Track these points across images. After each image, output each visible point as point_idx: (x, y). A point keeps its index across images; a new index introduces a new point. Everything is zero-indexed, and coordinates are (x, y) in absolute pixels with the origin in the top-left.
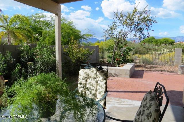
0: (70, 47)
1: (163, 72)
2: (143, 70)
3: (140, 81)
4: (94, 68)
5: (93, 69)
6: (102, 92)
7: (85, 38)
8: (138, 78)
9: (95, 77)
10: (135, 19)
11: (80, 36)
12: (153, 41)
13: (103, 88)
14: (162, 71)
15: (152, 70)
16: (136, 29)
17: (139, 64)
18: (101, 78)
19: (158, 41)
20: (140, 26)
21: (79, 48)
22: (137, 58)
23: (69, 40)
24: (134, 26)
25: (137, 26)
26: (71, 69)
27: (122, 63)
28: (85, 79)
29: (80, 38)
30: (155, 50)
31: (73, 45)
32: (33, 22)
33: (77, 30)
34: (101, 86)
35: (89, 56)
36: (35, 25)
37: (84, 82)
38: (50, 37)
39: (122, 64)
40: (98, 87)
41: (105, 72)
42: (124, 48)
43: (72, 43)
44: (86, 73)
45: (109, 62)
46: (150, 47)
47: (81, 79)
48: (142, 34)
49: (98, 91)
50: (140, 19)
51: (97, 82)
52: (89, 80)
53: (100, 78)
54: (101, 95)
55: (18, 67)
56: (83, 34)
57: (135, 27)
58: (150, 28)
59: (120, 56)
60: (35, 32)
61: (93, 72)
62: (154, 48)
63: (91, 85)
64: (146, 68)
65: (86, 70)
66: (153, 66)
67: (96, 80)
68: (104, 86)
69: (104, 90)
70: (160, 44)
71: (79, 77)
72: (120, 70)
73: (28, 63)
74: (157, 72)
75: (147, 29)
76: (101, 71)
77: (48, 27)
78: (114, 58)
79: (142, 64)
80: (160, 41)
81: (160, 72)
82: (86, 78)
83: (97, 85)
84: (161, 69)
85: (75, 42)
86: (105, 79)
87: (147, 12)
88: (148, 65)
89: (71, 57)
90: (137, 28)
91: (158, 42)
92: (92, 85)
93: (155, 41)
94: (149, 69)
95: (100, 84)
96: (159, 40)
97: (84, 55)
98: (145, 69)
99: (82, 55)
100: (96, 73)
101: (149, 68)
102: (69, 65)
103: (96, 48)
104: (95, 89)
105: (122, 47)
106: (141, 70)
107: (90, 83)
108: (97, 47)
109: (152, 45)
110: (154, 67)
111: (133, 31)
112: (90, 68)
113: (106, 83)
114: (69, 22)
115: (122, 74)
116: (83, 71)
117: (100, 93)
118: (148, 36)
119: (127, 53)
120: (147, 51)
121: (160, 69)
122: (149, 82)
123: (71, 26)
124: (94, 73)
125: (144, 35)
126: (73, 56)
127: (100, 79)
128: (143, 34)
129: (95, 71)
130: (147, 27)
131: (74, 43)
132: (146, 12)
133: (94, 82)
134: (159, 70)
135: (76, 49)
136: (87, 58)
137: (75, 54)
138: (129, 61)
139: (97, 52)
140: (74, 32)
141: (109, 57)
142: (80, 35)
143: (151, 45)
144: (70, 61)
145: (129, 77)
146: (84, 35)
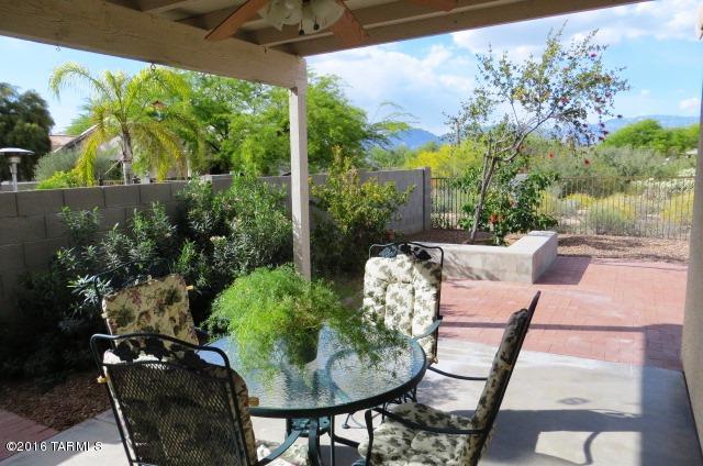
0: (333, 179)
1: (662, 264)
2: (589, 257)
3: (569, 293)
4: (404, 256)
5: (402, 258)
6: (426, 317)
7: (380, 137)
8: (561, 283)
9: (409, 278)
10: (552, 80)
11: (365, 129)
12: (651, 139)
13: (428, 308)
14: (659, 258)
15: (621, 254)
16: (557, 111)
17: (578, 234)
18: (424, 282)
19: (675, 139)
20: (572, 102)
21: (362, 182)
22: (578, 208)
23: (322, 146)
24: (551, 101)
25: (560, 104)
26: (337, 254)
27: (515, 230)
28: (383, 285)
29: (365, 136)
30: (660, 176)
31: (339, 172)
32: (197, 85)
33: (353, 110)
34: (423, 304)
35: (393, 210)
36: (204, 96)
37: (378, 292)
38: (256, 139)
39: (514, 235)
40: (417, 307)
41: (436, 267)
42: (521, 177)
43: (338, 168)
44: (383, 268)
45: (466, 227)
46: (636, 161)
47: (372, 283)
48: (581, 131)
49: (417, 317)
50: (570, 80)
51: (413, 293)
52: (393, 288)
53: (422, 282)
54: (425, 326)
55: (188, 250)
56: (375, 122)
57: (554, 106)
58: (606, 108)
59: (506, 205)
60: (204, 119)
61: (401, 265)
62: (652, 168)
63: (397, 301)
64: (603, 247)
65: (384, 261)
66: (632, 238)
67: (410, 287)
68: (432, 303)
69: (431, 314)
70: (684, 148)
71: (366, 279)
72: (500, 255)
73: (213, 239)
74: (637, 263)
75: (598, 109)
76: (424, 263)
77: (249, 101)
78: (481, 212)
79: (591, 233)
80: (681, 137)
81: (649, 263)
82: (385, 284)
83: (414, 300)
84: (658, 251)
85: (347, 161)
86: (433, 285)
87: (595, 52)
88: (613, 238)
89: (336, 214)
90: (561, 108)
91: (672, 142)
92: (400, 301)
93: (661, 139)
94: (610, 253)
95: (420, 297)
96: (680, 131)
97: (380, 205)
98: (598, 252)
99: (370, 205)
100: (412, 269)
101: (610, 249)
102: (330, 241)
103: (421, 176)
104: (408, 311)
105: (514, 174)
106: (581, 256)
107: (395, 295)
108: (425, 173)
109: (648, 154)
110: (631, 246)
111: (549, 120)
112: (395, 256)
113: (437, 296)
114: (322, 78)
115: (505, 271)
116: (376, 264)
117: (420, 323)
118: (603, 136)
119: (532, 192)
120: (623, 180)
121: (652, 251)
122: (596, 299)
123: (330, 95)
124: (406, 268)
125: (589, 134)
126: (343, 212)
127: (421, 286)
128: (584, 129)
129: (409, 265)
130: (598, 105)
131: (343, 165)
132: (590, 53)
133: (404, 293)
134: (647, 256)
135: (352, 186)
136: (388, 215)
137: (346, 204)
138: (537, 224)
139: (426, 191)
140: (341, 116)
141: (468, 209)
142: (364, 126)
143: (640, 156)
144: (332, 227)
145: (529, 278)
146: (378, 125)
